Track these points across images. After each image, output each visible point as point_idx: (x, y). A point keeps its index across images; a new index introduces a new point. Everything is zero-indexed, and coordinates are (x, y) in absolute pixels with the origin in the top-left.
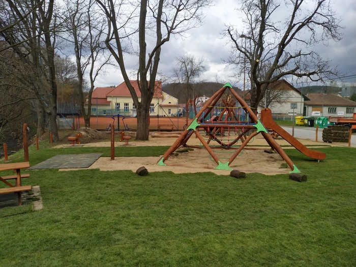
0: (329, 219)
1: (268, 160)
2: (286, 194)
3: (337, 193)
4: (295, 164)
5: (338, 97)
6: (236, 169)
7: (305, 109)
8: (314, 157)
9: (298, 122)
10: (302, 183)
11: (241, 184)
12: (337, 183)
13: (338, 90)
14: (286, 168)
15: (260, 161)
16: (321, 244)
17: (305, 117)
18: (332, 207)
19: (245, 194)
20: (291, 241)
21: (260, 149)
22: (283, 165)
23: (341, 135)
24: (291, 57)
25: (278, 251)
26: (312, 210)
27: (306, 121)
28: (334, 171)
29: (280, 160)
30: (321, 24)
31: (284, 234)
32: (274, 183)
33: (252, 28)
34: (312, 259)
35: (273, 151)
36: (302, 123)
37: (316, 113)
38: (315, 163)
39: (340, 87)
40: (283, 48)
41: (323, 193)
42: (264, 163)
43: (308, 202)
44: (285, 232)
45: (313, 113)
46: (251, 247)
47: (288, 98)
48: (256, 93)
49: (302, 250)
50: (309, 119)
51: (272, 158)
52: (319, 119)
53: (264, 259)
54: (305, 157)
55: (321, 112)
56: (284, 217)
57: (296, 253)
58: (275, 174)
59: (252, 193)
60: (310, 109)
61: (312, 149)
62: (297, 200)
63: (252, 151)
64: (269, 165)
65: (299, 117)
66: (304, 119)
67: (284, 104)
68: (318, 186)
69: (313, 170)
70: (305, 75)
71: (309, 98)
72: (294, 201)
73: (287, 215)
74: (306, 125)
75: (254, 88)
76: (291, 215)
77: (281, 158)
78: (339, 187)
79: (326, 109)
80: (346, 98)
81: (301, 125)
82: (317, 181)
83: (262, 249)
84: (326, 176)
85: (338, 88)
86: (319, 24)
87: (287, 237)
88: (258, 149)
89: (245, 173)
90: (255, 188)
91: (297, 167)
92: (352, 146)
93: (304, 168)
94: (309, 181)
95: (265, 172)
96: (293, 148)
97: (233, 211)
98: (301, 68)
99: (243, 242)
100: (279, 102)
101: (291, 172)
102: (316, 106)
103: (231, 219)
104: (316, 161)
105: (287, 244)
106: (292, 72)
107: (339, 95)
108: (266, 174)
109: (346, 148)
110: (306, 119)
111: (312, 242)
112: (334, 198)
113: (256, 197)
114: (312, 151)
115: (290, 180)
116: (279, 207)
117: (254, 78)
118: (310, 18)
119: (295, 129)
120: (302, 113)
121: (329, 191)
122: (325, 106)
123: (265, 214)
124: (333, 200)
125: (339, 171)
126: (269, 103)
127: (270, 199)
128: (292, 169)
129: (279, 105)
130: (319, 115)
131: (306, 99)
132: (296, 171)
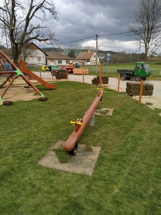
0: (58, 117)
1: (27, 92)
2: (37, 109)
3: (61, 104)
4: (41, 92)
5: (62, 54)
6: (7, 100)
7: (46, 61)
8: (51, 88)
9: (43, 69)
10: (45, 102)
11: (10, 108)
12: (62, 99)
13: (62, 50)
14: (37, 95)
15: (22, 94)
16: (53, 129)
17: (46, 66)
18: (59, 111)
19: (13, 113)
20: (39, 132)
21: (22, 86)
22: (35, 94)
23: (64, 75)
24: (34, 28)
25: (32, 139)
26: (50, 114)
27: (47, 68)
28: (61, 94)
29: (34, 91)
30: (48, 9)
31: (35, 130)
32: (30, 105)
33: (6, 3)
34: (49, 137)
35: (30, 87)
36: (45, 70)
37: (53, 64)
38: (52, 91)
39: (63, 49)
40: (29, 21)
41: (55, 105)
42: (25, 94)
43: (48, 111)
44: (36, 128)
45: (51, 64)
46: (17, 141)
47: (36, 54)
48: (15, 50)
49: (44, 135)
50: (49, 67)
51: (29, 90)
52: (54, 67)
53: (24, 145)
54: (47, 88)
55: (55, 63)
56: (36, 121)
57: (41, 137)
58: (31, 99)
59: (17, 112)
60: (49, 61)
61: (50, 83)
62: (42, 111)
63: (17, 88)
64: (28, 95)
65: (44, 66)
66: (46, 67)
67: (34, 58)
68: (53, 102)
69: (51, 94)
70: (43, 40)
71: (48, 54)
72: (41, 112)
73: (37, 120)
74: (47, 71)
75: (14, 47)
76: (39, 119)
77: (34, 90)
78: (62, 101)
79: (57, 61)
80: (66, 55)
81: (45, 71)
82: (53, 99)
83: (24, 140)
84: (57, 96)
85: (62, 49)
86: (47, 9)
87: (37, 131)
88: (20, 86)
89: (12, 102)
90: (19, 109)
91: (43, 94)
92: (69, 80)
93: (46, 94)
94: (49, 100)
95: (25, 99)
96: (41, 84)
97: (5, 125)
98: (40, 35)
99: (12, 141)
100: (31, 57)
101: (39, 97)
102: (52, 60)
103: (4, 130)
104: (52, 89)
105: (37, 134)
106: (36, 38)
107: (62, 53)
108: (26, 100)
109: (66, 82)
110: (47, 67)
111: (49, 130)
112: (60, 106)
113: (20, 114)
114: (50, 85)
115: (39, 101)
116: (33, 117)
117: (12, 40)
118: (42, 4)
119: (41, 73)
120: (45, 63)
121: (58, 103)
122: (57, 59)
123: (25, 122)
124: (60, 108)
125: (63, 93)
126: (25, 57)
127: (28, 113)
128: (40, 95)
129: (31, 59)
130: (54, 64)
131: (46, 55)
132: (42, 96)
